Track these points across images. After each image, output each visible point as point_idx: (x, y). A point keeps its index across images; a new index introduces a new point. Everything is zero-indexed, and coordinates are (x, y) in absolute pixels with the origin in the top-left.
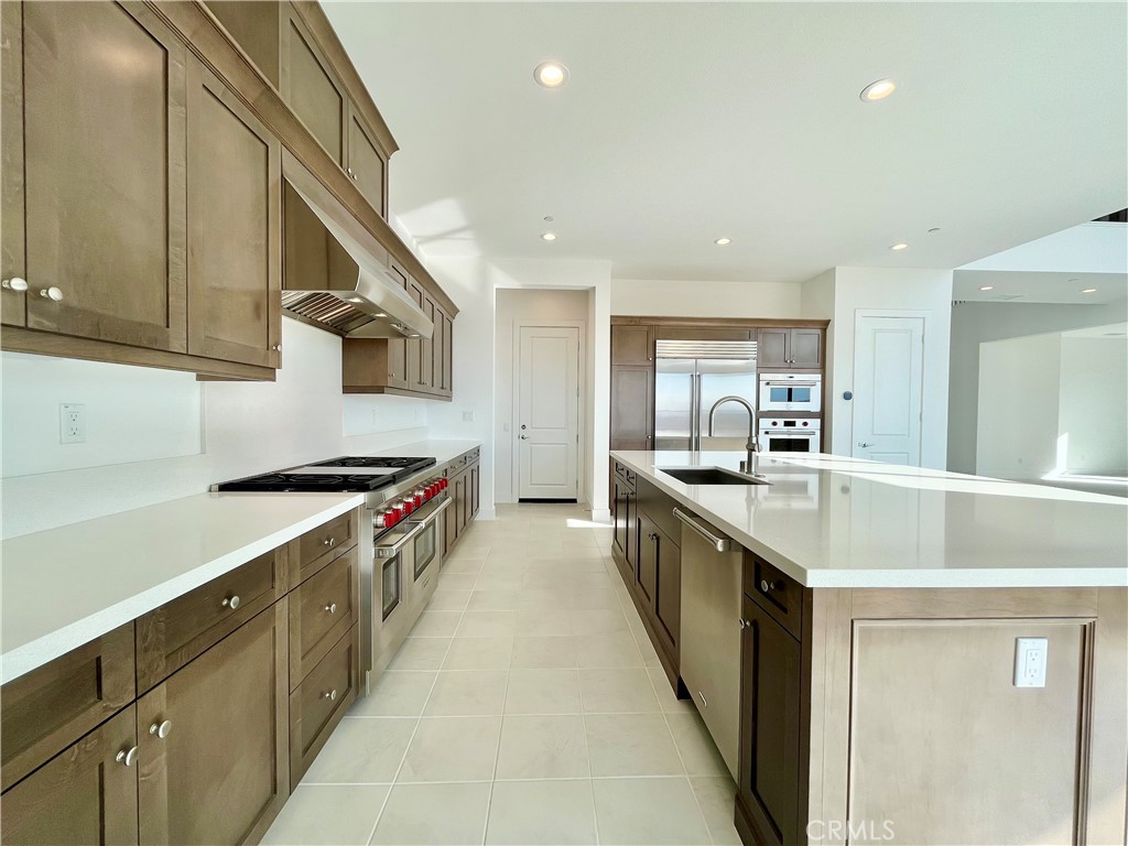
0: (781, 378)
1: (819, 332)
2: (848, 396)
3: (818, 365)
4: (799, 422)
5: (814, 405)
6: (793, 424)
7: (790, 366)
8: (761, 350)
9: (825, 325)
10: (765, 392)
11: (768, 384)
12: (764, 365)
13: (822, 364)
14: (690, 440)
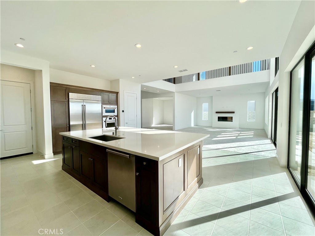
0: (108, 106)
1: (116, 95)
2: (123, 111)
3: (116, 103)
4: (113, 118)
5: (116, 114)
6: (111, 119)
7: (109, 103)
8: (102, 98)
9: (117, 93)
10: (104, 110)
11: (104, 108)
12: (103, 103)
13: (117, 103)
14: (82, 125)
